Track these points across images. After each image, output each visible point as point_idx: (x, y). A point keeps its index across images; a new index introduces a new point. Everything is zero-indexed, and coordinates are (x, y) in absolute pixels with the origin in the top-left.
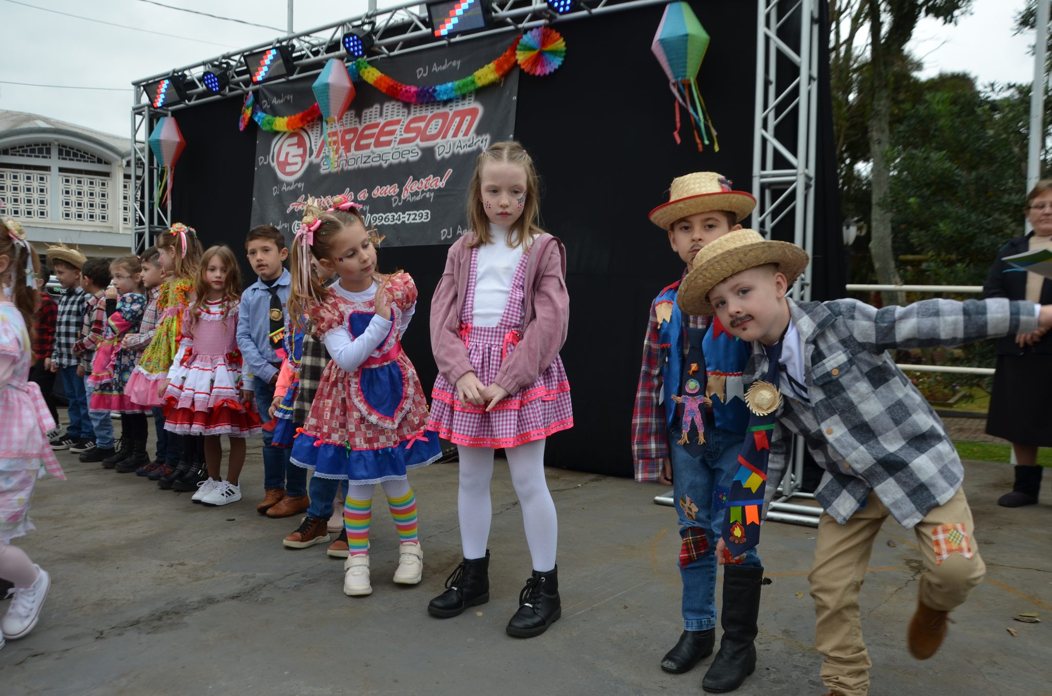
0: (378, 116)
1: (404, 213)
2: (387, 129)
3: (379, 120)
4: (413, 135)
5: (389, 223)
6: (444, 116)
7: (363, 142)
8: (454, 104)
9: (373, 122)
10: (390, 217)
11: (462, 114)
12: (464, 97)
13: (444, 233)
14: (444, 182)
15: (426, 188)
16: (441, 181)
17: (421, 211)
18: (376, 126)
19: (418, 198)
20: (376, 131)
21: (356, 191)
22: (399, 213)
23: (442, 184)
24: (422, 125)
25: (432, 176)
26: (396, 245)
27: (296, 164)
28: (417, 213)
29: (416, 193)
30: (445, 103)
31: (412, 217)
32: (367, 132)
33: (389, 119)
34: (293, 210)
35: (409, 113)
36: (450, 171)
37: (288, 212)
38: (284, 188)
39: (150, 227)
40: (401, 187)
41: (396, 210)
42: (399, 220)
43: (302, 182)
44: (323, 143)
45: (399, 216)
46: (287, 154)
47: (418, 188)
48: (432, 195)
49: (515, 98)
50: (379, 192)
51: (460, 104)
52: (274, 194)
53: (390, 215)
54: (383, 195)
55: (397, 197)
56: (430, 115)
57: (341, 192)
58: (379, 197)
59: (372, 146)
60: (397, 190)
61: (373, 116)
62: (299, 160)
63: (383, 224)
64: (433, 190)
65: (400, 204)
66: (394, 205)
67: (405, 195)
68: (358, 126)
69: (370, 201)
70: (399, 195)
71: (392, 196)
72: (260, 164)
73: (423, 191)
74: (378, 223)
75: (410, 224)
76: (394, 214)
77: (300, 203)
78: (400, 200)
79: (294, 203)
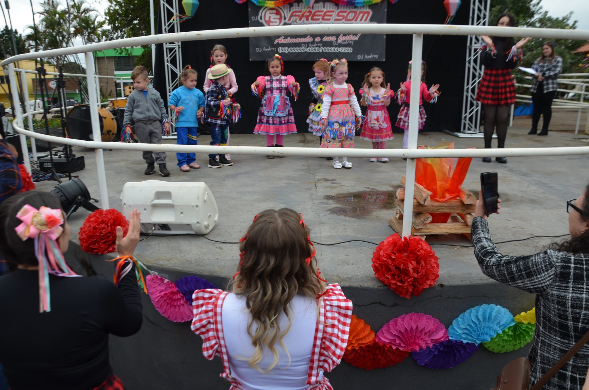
0: (322, 7)
1: (339, 48)
2: (328, 14)
3: (323, 9)
4: (341, 18)
5: (332, 51)
6: (356, 12)
7: (315, 17)
8: (359, 8)
9: (320, 9)
11: (364, 13)
12: (363, 7)
13: (360, 57)
15: (349, 39)
17: (348, 48)
18: (322, 11)
19: (346, 43)
20: (322, 14)
21: (314, 37)
22: (337, 48)
23: (357, 38)
24: (345, 14)
25: (351, 36)
27: (276, 22)
28: (346, 48)
29: (345, 41)
30: (355, 7)
31: (343, 50)
32: (317, 14)
33: (328, 10)
34: (278, 43)
35: (338, 9)
36: (360, 34)
37: (275, 43)
40: (337, 38)
41: (336, 46)
42: (337, 50)
44: (292, 15)
46: (270, 17)
47: (345, 39)
48: (353, 42)
49: (386, 10)
50: (325, 39)
51: (362, 9)
53: (333, 48)
54: (328, 40)
56: (348, 11)
58: (326, 41)
59: (321, 20)
60: (335, 39)
61: (320, 8)
62: (278, 21)
63: (329, 52)
64: (353, 41)
66: (334, 45)
67: (339, 41)
68: (311, 10)
69: (321, 42)
70: (337, 40)
71: (333, 41)
72: (253, 20)
73: (348, 41)
74: (327, 51)
75: (343, 52)
76: (334, 48)
77: (281, 40)
78: (337, 43)
79: (278, 40)
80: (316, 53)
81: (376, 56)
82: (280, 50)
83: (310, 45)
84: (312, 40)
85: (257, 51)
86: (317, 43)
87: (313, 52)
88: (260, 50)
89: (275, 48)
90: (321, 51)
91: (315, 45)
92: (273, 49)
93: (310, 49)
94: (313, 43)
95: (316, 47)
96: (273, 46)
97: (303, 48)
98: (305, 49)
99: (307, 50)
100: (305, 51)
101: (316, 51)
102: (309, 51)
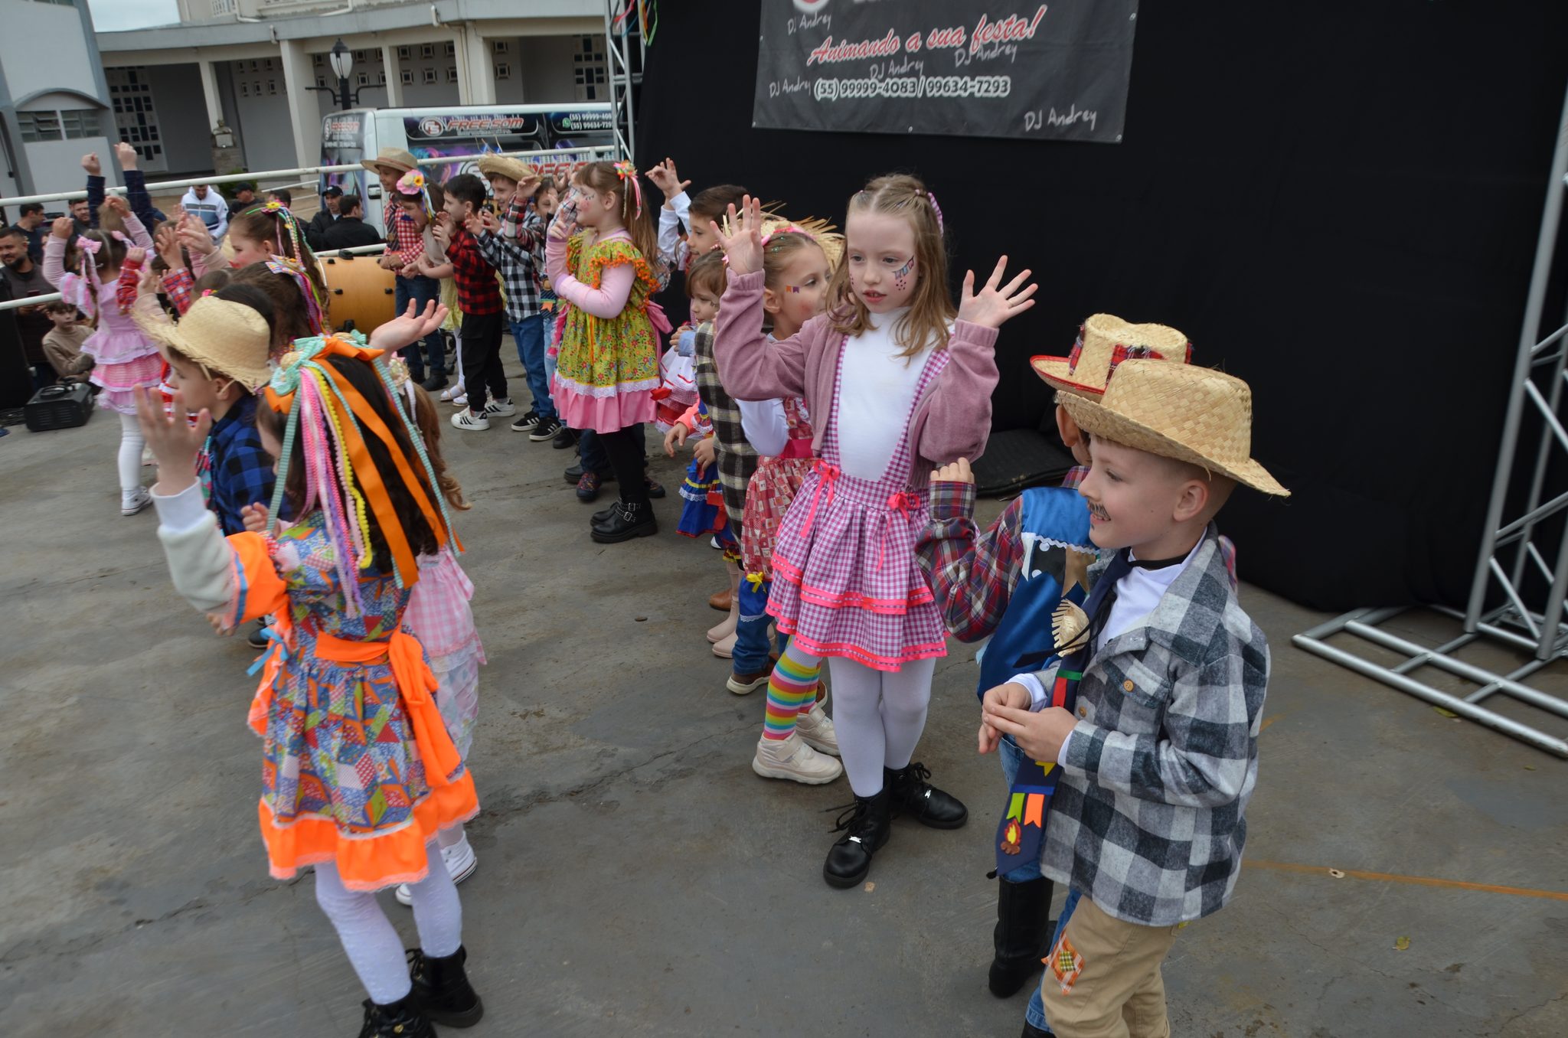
5: (950, 94)
10: (952, 84)
13: (1030, 118)
14: (1033, 28)
15: (1005, 37)
16: (1028, 26)
17: (997, 78)
19: (993, 54)
21: (904, 37)
22: (966, 78)
23: (1029, 32)
25: (1014, 17)
26: (961, 132)
28: (992, 80)
29: (989, 47)
31: (985, 86)
34: (816, 61)
36: (1044, 8)
37: (809, 63)
38: (804, 24)
39: (631, 78)
40: (969, 32)
41: (961, 73)
42: (965, 90)
43: (828, 15)
45: (966, 83)
47: (994, 36)
48: (1015, 50)
50: (937, 39)
52: (790, 32)
53: (951, 80)
54: (942, 45)
55: (962, 50)
57: (882, 35)
58: (935, 47)
60: (964, 38)
63: (940, 96)
64: (1017, 42)
65: (968, 62)
66: (958, 64)
69: (924, 54)
70: (966, 45)
71: (955, 49)
73: (1001, 43)
74: (936, 93)
75: (981, 98)
76: (956, 78)
77: (826, 51)
78: (967, 56)
79: (817, 50)
80: (907, 98)
81: (1091, 117)
82: (820, 90)
83: (892, 70)
84: (899, 46)
85: (772, 95)
86: (913, 57)
87: (899, 97)
88: (777, 89)
89: (807, 81)
90: (920, 95)
91: (904, 69)
92: (806, 85)
93: (891, 83)
94: (900, 57)
95: (908, 75)
96: (805, 73)
97: (873, 80)
98: (879, 85)
99: (881, 91)
100: (877, 91)
101: (907, 94)
102: (886, 95)
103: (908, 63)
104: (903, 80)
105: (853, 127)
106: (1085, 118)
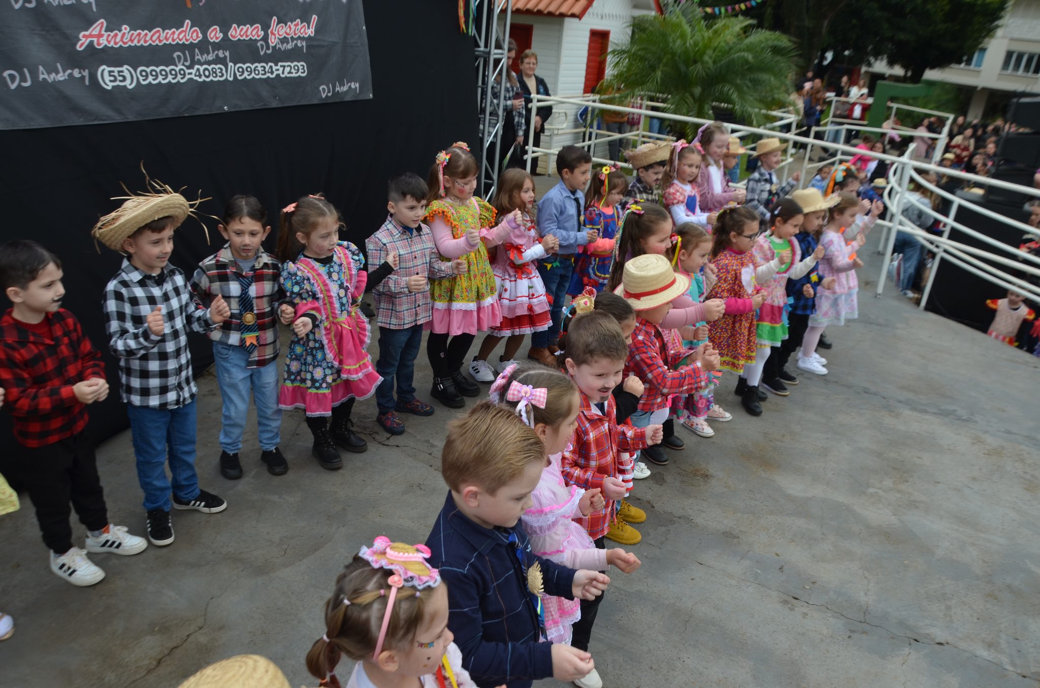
5: (261, 76)
10: (260, 69)
13: (324, 89)
14: (313, 29)
15: (295, 34)
16: (309, 28)
17: (295, 63)
19: (288, 47)
21: (203, 28)
22: (270, 64)
23: (311, 32)
25: (298, 20)
26: (275, 104)
28: (292, 65)
29: (284, 40)
31: (287, 69)
36: (316, 17)
37: (80, 49)
40: (266, 27)
41: (266, 59)
42: (272, 73)
45: (271, 67)
47: (286, 33)
48: (304, 44)
50: (238, 33)
52: (18, 6)
53: (260, 66)
54: (244, 37)
55: (262, 42)
57: (179, 25)
58: (239, 40)
60: (262, 33)
63: (254, 78)
64: (304, 38)
65: (270, 52)
66: (262, 53)
67: (272, 41)
69: (226, 43)
70: (265, 39)
71: (256, 41)
73: (292, 39)
74: (246, 75)
76: (264, 64)
77: (100, 36)
78: (268, 48)
79: (87, 33)
81: (355, 85)
82: (107, 78)
83: (198, 56)
84: (200, 35)
85: (13, 86)
86: (217, 46)
87: (211, 82)
88: (23, 79)
89: (81, 68)
90: (231, 78)
91: (211, 57)
92: (76, 73)
93: (202, 68)
94: (204, 46)
95: (216, 61)
96: (74, 59)
97: (180, 67)
98: (187, 71)
99: (192, 76)
100: (188, 77)
101: (218, 79)
102: (197, 78)
103: (213, 52)
104: (213, 66)
105: (167, 112)
106: (353, 86)
